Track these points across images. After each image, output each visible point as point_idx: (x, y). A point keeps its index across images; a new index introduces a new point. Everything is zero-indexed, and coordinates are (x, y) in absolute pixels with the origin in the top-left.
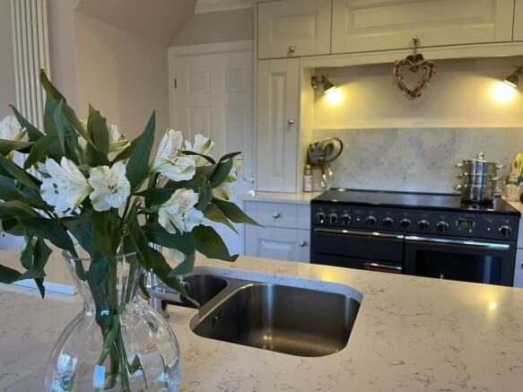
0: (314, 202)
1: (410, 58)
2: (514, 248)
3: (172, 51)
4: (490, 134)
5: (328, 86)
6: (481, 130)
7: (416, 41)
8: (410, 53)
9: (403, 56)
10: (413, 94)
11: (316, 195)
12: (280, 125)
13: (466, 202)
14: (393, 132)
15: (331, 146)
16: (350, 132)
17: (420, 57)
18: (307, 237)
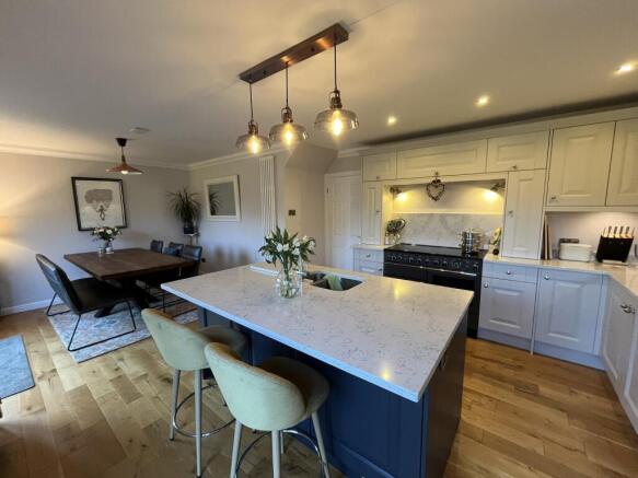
0: (385, 250)
1: (434, 182)
2: (480, 276)
3: (326, 175)
4: (483, 218)
5: (399, 192)
6: (476, 215)
7: (437, 174)
8: (434, 179)
9: (430, 180)
10: (435, 199)
11: (387, 247)
12: (373, 212)
13: (464, 253)
14: (432, 215)
15: (400, 222)
16: (410, 215)
17: (439, 181)
18: (382, 267)
